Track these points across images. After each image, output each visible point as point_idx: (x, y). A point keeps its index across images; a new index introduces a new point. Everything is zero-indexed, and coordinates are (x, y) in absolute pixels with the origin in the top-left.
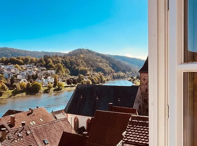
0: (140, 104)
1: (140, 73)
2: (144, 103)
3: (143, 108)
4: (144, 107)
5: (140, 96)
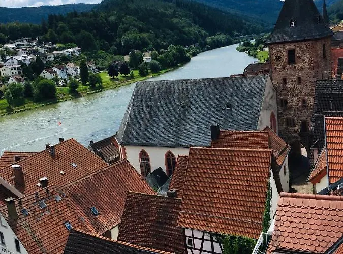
0: (272, 111)
2: (280, 108)
4: (280, 116)
5: (272, 94)
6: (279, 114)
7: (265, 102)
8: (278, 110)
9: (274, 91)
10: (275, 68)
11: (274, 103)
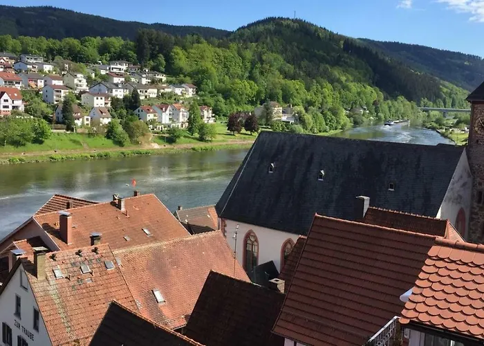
0: (463, 206)
1: (473, 103)
2: (475, 205)
3: (472, 219)
4: (474, 216)
5: (465, 179)
6: (472, 213)
7: (452, 189)
8: (472, 208)
9: (469, 176)
10: (477, 141)
11: (467, 194)
